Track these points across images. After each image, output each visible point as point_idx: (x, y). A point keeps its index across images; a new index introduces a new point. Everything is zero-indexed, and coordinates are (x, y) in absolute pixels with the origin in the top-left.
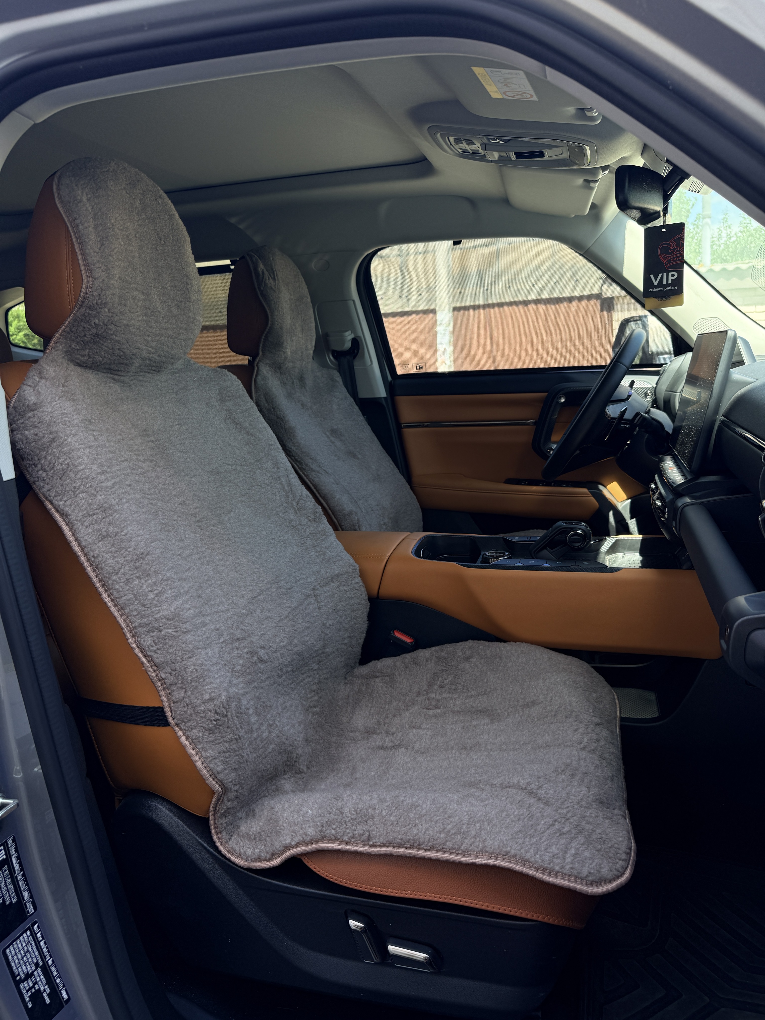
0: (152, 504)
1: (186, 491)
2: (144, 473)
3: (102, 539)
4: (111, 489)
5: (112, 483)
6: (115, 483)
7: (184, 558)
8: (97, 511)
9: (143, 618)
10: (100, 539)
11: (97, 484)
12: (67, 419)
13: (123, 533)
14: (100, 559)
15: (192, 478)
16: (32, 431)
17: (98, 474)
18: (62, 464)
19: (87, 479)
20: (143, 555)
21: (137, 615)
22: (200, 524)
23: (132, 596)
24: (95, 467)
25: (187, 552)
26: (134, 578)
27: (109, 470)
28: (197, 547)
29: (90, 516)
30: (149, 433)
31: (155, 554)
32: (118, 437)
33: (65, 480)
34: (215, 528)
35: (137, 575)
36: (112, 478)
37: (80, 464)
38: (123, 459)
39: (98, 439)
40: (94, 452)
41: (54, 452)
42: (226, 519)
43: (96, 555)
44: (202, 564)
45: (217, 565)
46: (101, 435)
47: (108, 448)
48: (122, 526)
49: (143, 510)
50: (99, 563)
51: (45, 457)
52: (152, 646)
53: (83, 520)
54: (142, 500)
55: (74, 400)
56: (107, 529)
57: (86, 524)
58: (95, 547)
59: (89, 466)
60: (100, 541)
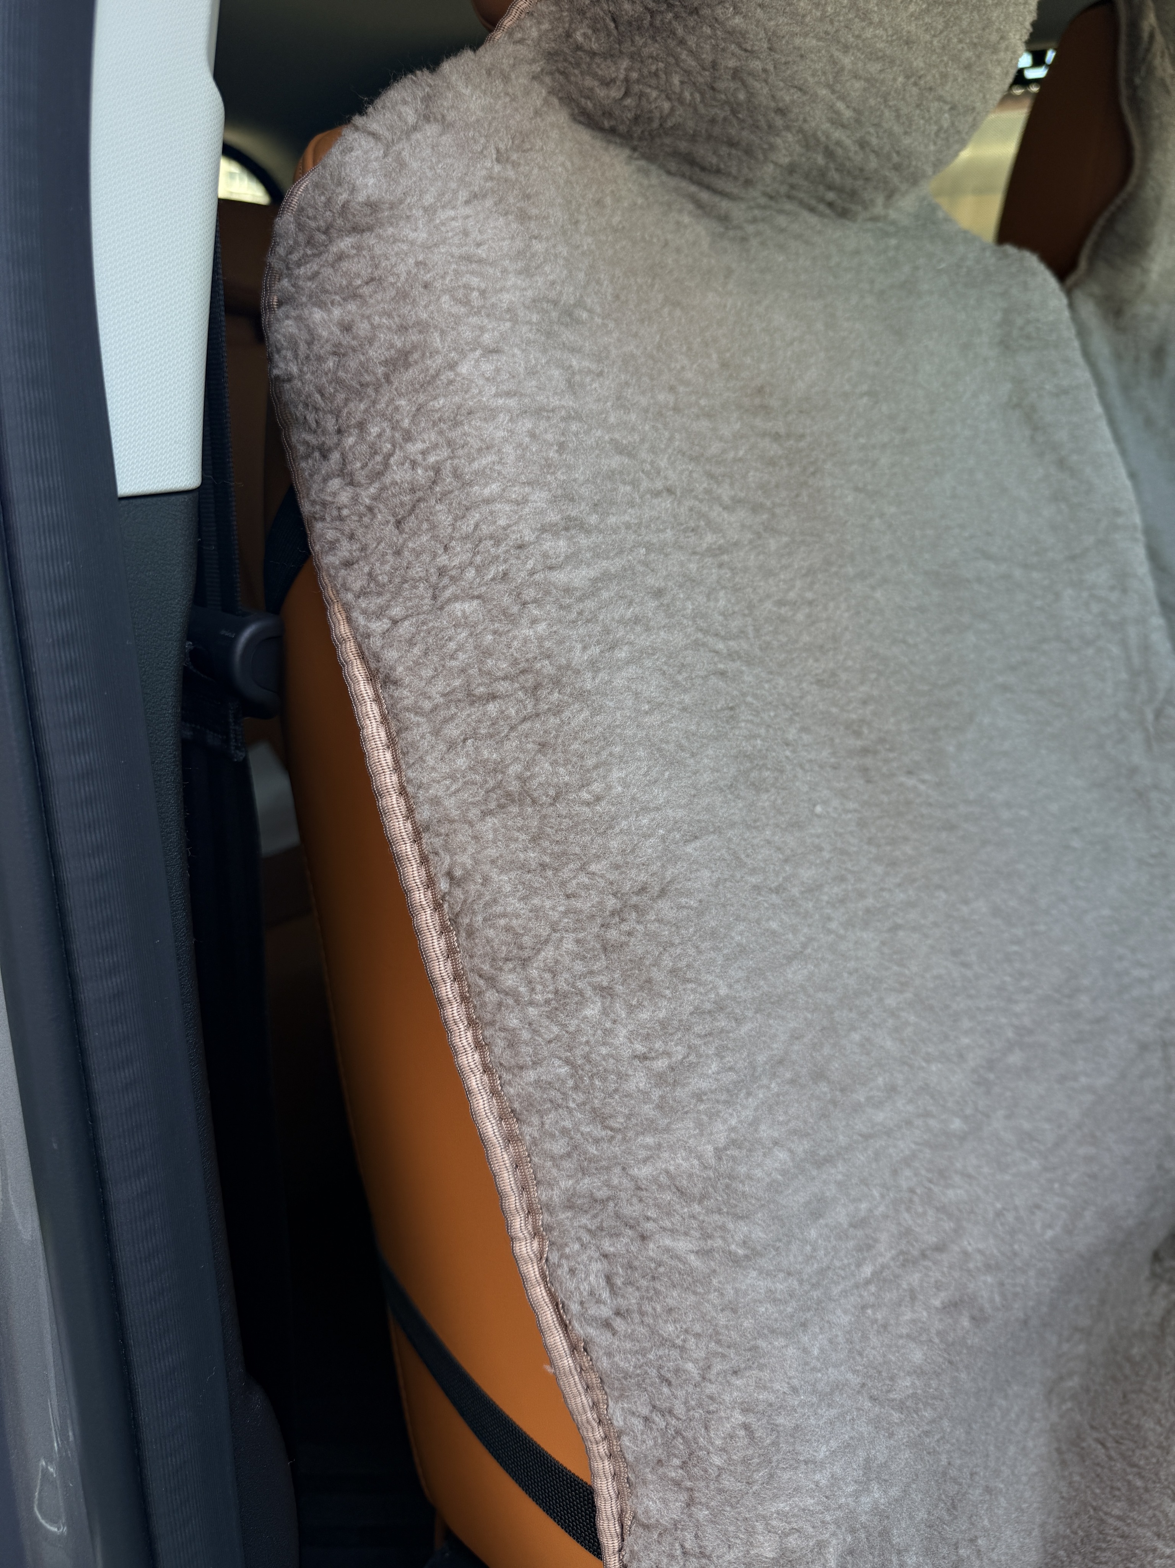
0: (723, 674)
1: (848, 636)
2: (722, 550)
3: (501, 806)
4: (580, 600)
5: (592, 574)
6: (606, 577)
7: (793, 901)
8: (503, 687)
9: (584, 1172)
10: (493, 805)
11: (532, 573)
12: (475, 281)
13: (585, 795)
14: (472, 888)
15: (873, 588)
16: (337, 312)
17: (543, 529)
18: (414, 464)
19: (497, 544)
20: (645, 898)
21: (569, 1155)
22: (869, 761)
23: (564, 1070)
24: (539, 498)
25: (807, 874)
26: (589, 993)
27: (594, 519)
28: (843, 852)
29: (473, 699)
30: (774, 403)
31: (689, 894)
32: (661, 397)
33: (415, 534)
34: (911, 782)
35: (604, 980)
36: (597, 554)
37: (483, 475)
38: (659, 485)
39: (582, 385)
40: (549, 437)
41: (397, 409)
42: (951, 749)
43: (458, 873)
44: (849, 924)
45: (896, 928)
46: (600, 374)
47: (610, 429)
48: (590, 762)
49: (687, 699)
50: (467, 907)
51: (361, 426)
52: (599, 1301)
53: (443, 713)
54: (689, 657)
55: (523, 217)
56: (527, 768)
57: (452, 731)
58: (462, 836)
59: (515, 493)
60: (491, 813)
